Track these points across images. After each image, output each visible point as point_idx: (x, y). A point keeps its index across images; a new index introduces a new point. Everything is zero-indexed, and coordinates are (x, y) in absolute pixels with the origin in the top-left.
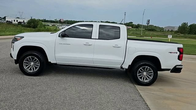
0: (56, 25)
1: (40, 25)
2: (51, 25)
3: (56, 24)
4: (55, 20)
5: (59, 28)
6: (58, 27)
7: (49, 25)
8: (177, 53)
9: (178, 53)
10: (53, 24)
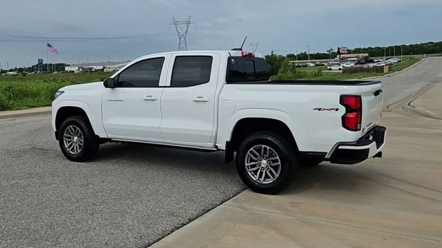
0: (326, 64)
1: (284, 67)
2: (312, 65)
3: (325, 62)
4: (329, 51)
5: (330, 69)
6: (328, 68)
7: (307, 66)
8: (337, 110)
9: (343, 110)
10: (318, 61)
